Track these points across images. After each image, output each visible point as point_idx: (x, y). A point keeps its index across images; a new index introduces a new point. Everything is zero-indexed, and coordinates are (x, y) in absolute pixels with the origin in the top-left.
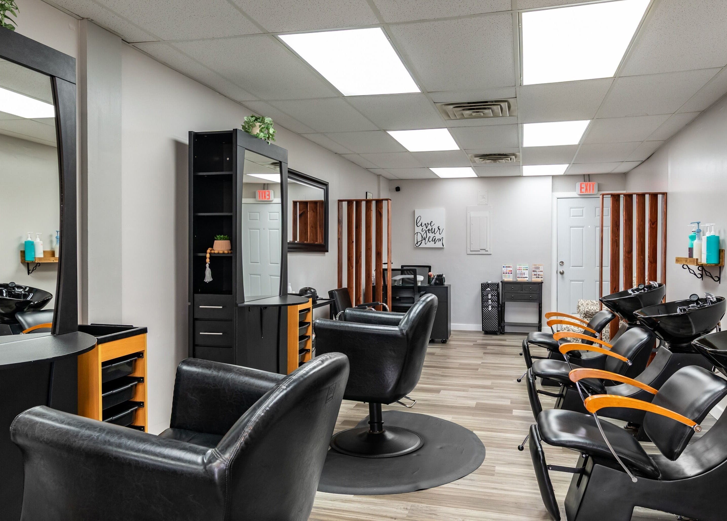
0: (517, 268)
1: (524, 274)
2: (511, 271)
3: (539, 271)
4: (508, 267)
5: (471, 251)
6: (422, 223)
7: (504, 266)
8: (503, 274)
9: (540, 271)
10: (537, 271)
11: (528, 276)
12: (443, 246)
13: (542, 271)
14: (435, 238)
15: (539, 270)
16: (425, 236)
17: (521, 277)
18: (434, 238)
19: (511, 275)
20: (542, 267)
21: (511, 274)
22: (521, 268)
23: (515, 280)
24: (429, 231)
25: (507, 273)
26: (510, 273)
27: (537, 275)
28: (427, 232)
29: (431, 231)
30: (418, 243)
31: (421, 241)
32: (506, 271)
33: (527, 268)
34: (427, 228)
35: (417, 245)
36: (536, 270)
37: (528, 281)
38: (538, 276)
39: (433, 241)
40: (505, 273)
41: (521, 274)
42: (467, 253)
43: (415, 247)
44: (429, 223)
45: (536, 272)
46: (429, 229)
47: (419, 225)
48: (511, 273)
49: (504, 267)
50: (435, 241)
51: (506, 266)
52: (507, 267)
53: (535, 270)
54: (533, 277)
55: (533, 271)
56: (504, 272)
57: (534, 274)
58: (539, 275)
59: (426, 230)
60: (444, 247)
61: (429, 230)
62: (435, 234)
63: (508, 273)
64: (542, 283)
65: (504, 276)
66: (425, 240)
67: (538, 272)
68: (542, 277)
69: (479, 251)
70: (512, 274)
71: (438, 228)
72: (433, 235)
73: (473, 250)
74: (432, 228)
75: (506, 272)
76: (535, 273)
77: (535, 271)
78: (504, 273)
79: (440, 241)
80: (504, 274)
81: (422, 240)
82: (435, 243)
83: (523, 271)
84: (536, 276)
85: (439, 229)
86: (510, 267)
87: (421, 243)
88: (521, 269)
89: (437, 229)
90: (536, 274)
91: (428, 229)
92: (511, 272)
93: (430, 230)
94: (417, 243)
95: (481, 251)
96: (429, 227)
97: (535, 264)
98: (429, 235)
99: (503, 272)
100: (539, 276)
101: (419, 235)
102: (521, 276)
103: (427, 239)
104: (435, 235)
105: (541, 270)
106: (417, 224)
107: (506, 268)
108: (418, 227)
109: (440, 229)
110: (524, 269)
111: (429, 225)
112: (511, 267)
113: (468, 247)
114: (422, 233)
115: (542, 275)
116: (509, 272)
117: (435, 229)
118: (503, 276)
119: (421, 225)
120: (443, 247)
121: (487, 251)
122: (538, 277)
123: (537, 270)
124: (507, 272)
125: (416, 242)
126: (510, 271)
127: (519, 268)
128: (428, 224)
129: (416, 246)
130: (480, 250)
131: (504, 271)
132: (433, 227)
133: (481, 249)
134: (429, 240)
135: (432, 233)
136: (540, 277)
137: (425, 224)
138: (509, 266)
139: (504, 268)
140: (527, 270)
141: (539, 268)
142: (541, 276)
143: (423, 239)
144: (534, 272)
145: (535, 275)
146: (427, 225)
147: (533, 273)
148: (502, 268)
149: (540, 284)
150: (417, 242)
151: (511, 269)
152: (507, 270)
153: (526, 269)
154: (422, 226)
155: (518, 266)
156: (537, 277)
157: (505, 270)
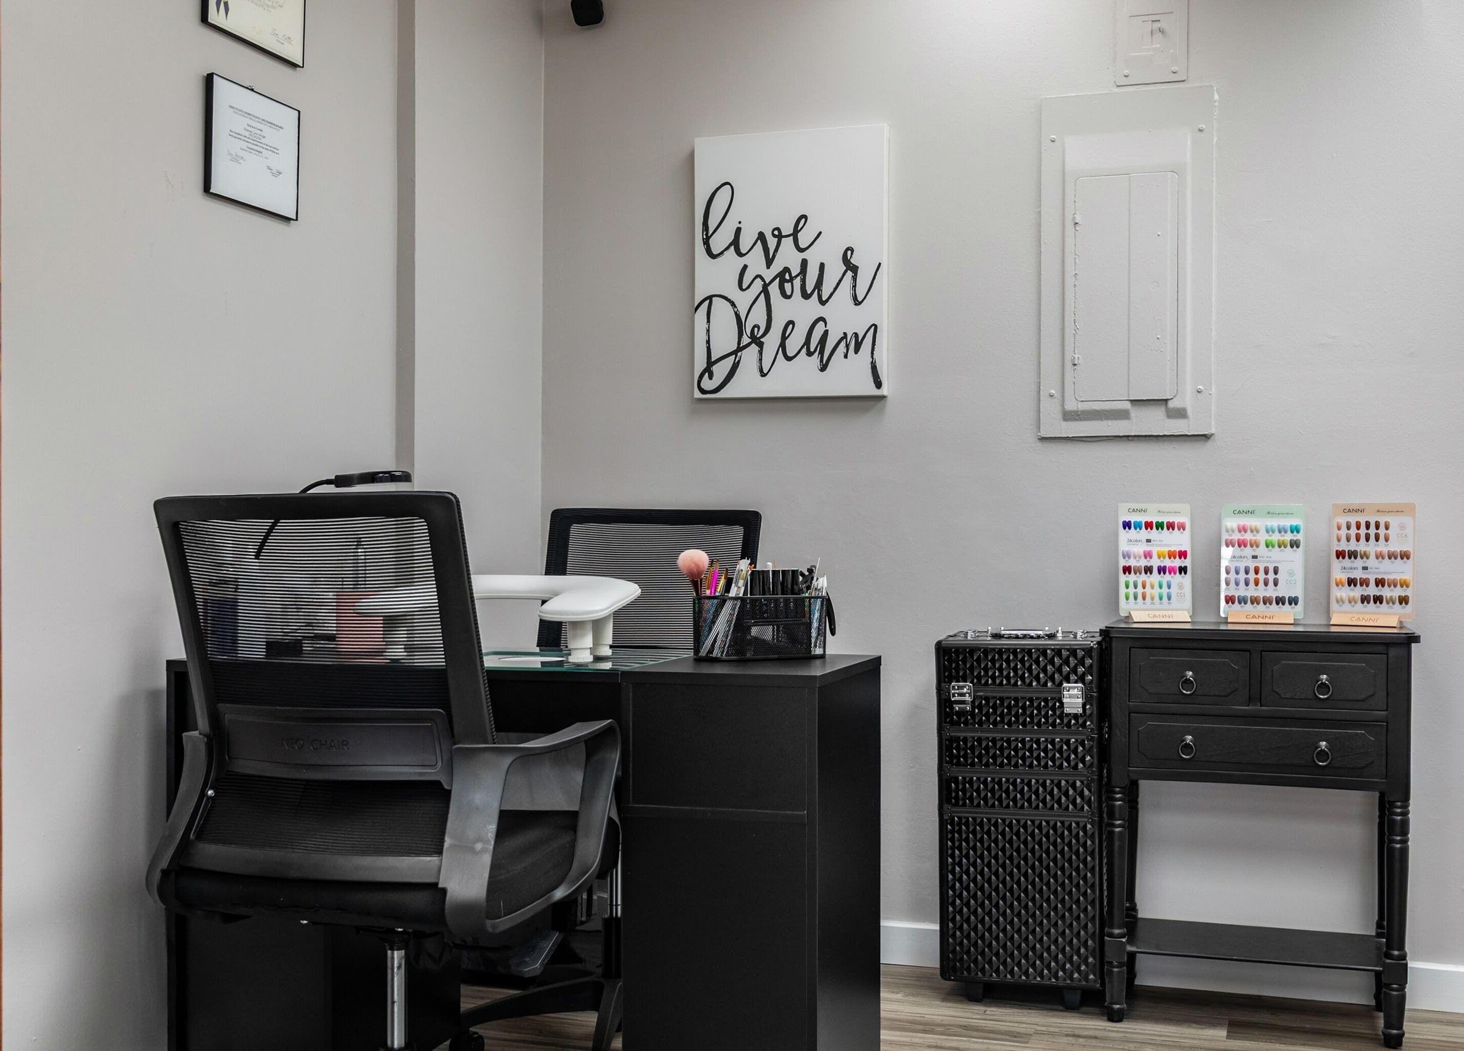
0: (1225, 536)
1: (1271, 576)
2: (1183, 554)
3: (1379, 556)
4: (1160, 526)
5: (1069, 416)
6: (738, 230)
7: (1133, 518)
8: (1123, 578)
9: (1392, 556)
10: (1365, 556)
11: (1298, 592)
12: (878, 384)
13: (1405, 556)
14: (826, 333)
15: (1382, 547)
16: (758, 317)
17: (1255, 601)
18: (820, 327)
19: (1181, 586)
20: (1407, 520)
21: (1177, 578)
22: (1255, 530)
23: (1206, 622)
24: (788, 286)
25: (1149, 570)
26: (1172, 570)
27: (1365, 582)
28: (774, 289)
29: (797, 282)
30: (715, 368)
31: (735, 353)
32: (1148, 555)
33: (1295, 530)
34: (769, 262)
35: (707, 384)
36: (1362, 547)
37: (1300, 629)
38: (1372, 590)
39: (810, 354)
40: (1138, 571)
41: (1252, 576)
42: (1039, 427)
43: (698, 394)
44: (787, 229)
45: (1359, 563)
46: (787, 270)
47: (720, 241)
48: (1183, 570)
49: (1127, 525)
50: (822, 353)
51: (1143, 518)
52: (1149, 525)
53: (1353, 546)
54: (1340, 601)
55: (1340, 554)
56: (1132, 563)
57: (1344, 577)
58: (1380, 583)
59: (769, 275)
60: (884, 391)
61: (783, 276)
62: (823, 303)
63: (1162, 570)
64: (1415, 639)
65: (1131, 590)
66: (761, 345)
67: (1372, 562)
68: (1404, 600)
69: (1123, 415)
70: (1187, 580)
71: (846, 260)
72: (812, 309)
73: (1082, 407)
74: (804, 263)
75: (1143, 563)
76: (1355, 568)
77: (1353, 555)
78: (1127, 570)
79: (857, 351)
80: (1132, 578)
81: (740, 349)
82: (823, 368)
83: (1269, 557)
84: (1358, 592)
85: (851, 267)
86: (1171, 526)
87: (735, 367)
88: (1248, 536)
89: (835, 268)
90: (1358, 575)
91: (777, 268)
92: (1177, 563)
93: (791, 280)
94: (708, 371)
95: (1134, 412)
96: (788, 257)
97: (1355, 500)
98: (783, 310)
99: (1123, 563)
100: (1386, 592)
101: (722, 312)
102: (1251, 592)
103: (772, 341)
104: (821, 311)
105: (1395, 546)
106: (706, 242)
107: (1144, 534)
108: (713, 256)
109: (854, 269)
110: (1276, 538)
111: (788, 243)
112: (1182, 527)
113: (1050, 387)
114: (743, 300)
115: (1404, 584)
116: (1168, 563)
117: (822, 266)
118: (1123, 591)
119: (735, 243)
120: (876, 392)
121: (1181, 414)
122: (1378, 599)
123: (1372, 548)
124: (1155, 563)
125: (700, 364)
126: (1171, 555)
127: (1236, 536)
128: (780, 237)
129: (703, 392)
130: (1128, 405)
131: (1126, 555)
132: (814, 258)
133: (1134, 402)
134: (783, 345)
135: (806, 296)
136: (1391, 601)
137: (761, 237)
138: (1165, 519)
139: (1132, 533)
140: (1295, 544)
141: (1382, 531)
142: (1398, 592)
143: (746, 340)
144: (1347, 562)
145: (1351, 582)
146: (772, 242)
147: (1340, 571)
148: (1116, 535)
149: (1393, 652)
150: (710, 363)
151: (1179, 540)
152: (1155, 550)
153: (1288, 537)
154: (744, 249)
155: (1231, 523)
156: (1365, 599)
157: (1140, 549)
